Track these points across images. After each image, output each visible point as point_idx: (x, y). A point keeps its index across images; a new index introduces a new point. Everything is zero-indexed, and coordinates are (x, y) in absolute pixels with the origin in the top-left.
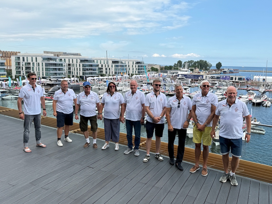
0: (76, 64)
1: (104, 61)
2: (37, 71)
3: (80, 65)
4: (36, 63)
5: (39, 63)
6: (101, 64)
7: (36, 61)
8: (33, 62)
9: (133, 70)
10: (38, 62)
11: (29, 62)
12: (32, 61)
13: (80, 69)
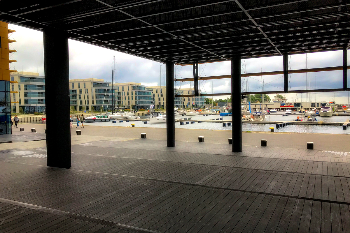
0: (128, 92)
2: (85, 99)
4: (84, 89)
5: (88, 90)
7: (85, 87)
8: (81, 88)
10: (86, 88)
11: (75, 89)
12: (79, 87)
13: (132, 97)
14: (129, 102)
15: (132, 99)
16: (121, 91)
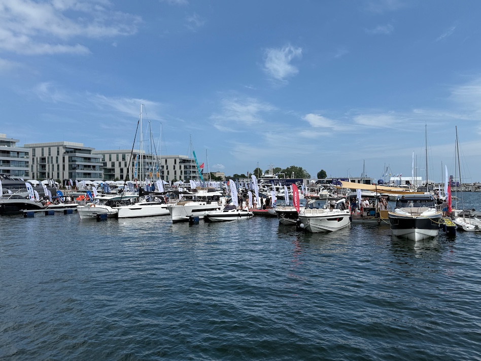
0: (57, 158)
1: (117, 156)
3: (64, 158)
6: (111, 162)
9: (175, 174)
13: (64, 166)
14: (58, 174)
15: (64, 169)
16: (46, 155)
